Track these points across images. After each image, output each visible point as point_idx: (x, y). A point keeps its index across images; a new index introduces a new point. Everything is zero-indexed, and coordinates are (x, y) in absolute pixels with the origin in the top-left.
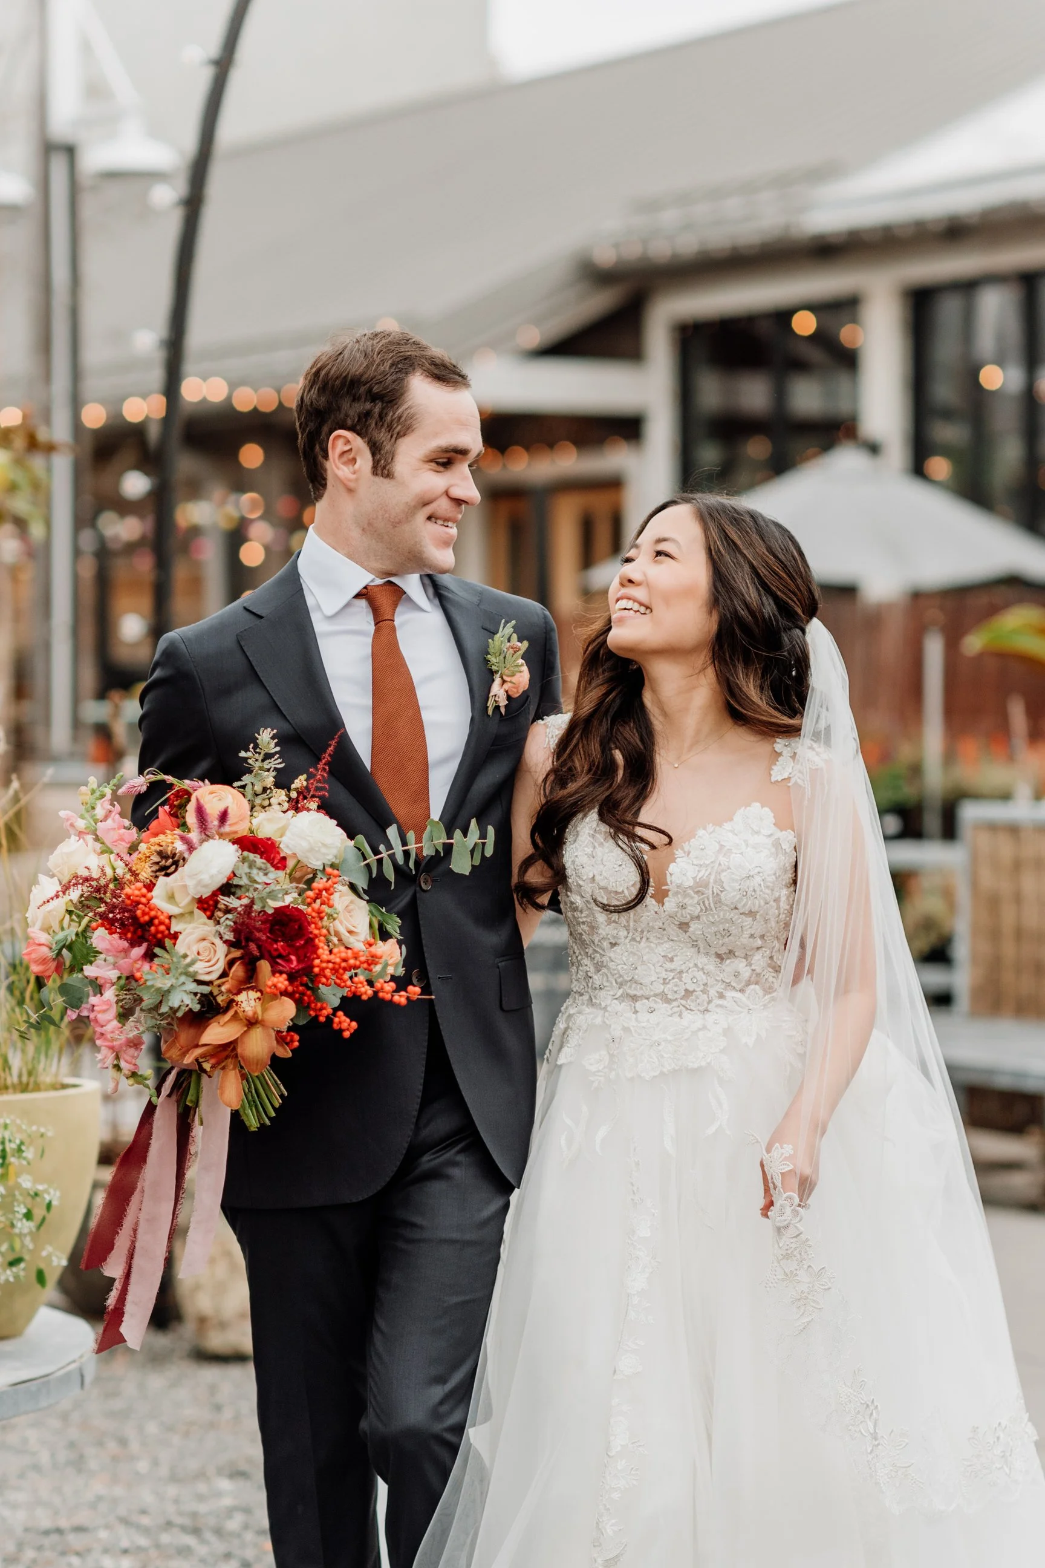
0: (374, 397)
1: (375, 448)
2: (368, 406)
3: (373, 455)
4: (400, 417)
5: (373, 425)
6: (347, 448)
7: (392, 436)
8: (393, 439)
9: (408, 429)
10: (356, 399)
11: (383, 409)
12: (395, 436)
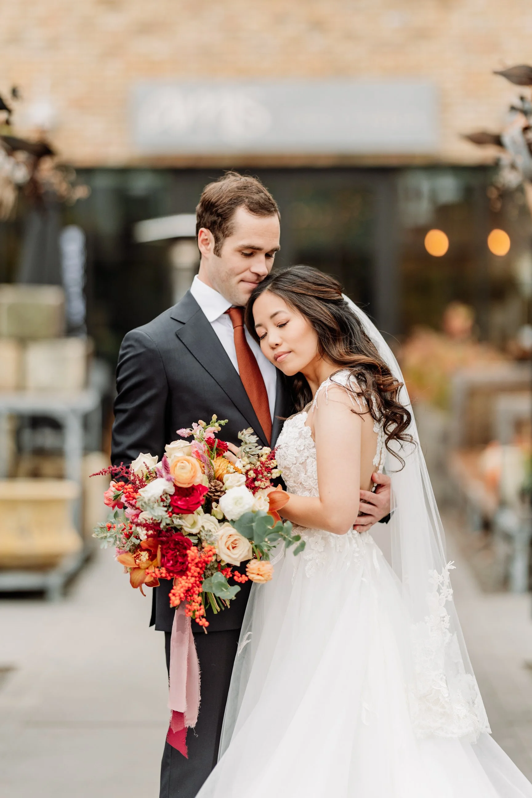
0: (219, 215)
1: (217, 240)
2: (216, 218)
3: (216, 242)
4: (227, 227)
5: (216, 229)
6: (206, 237)
7: (224, 236)
8: (224, 237)
9: (230, 233)
10: (211, 214)
11: (221, 222)
12: (225, 236)
